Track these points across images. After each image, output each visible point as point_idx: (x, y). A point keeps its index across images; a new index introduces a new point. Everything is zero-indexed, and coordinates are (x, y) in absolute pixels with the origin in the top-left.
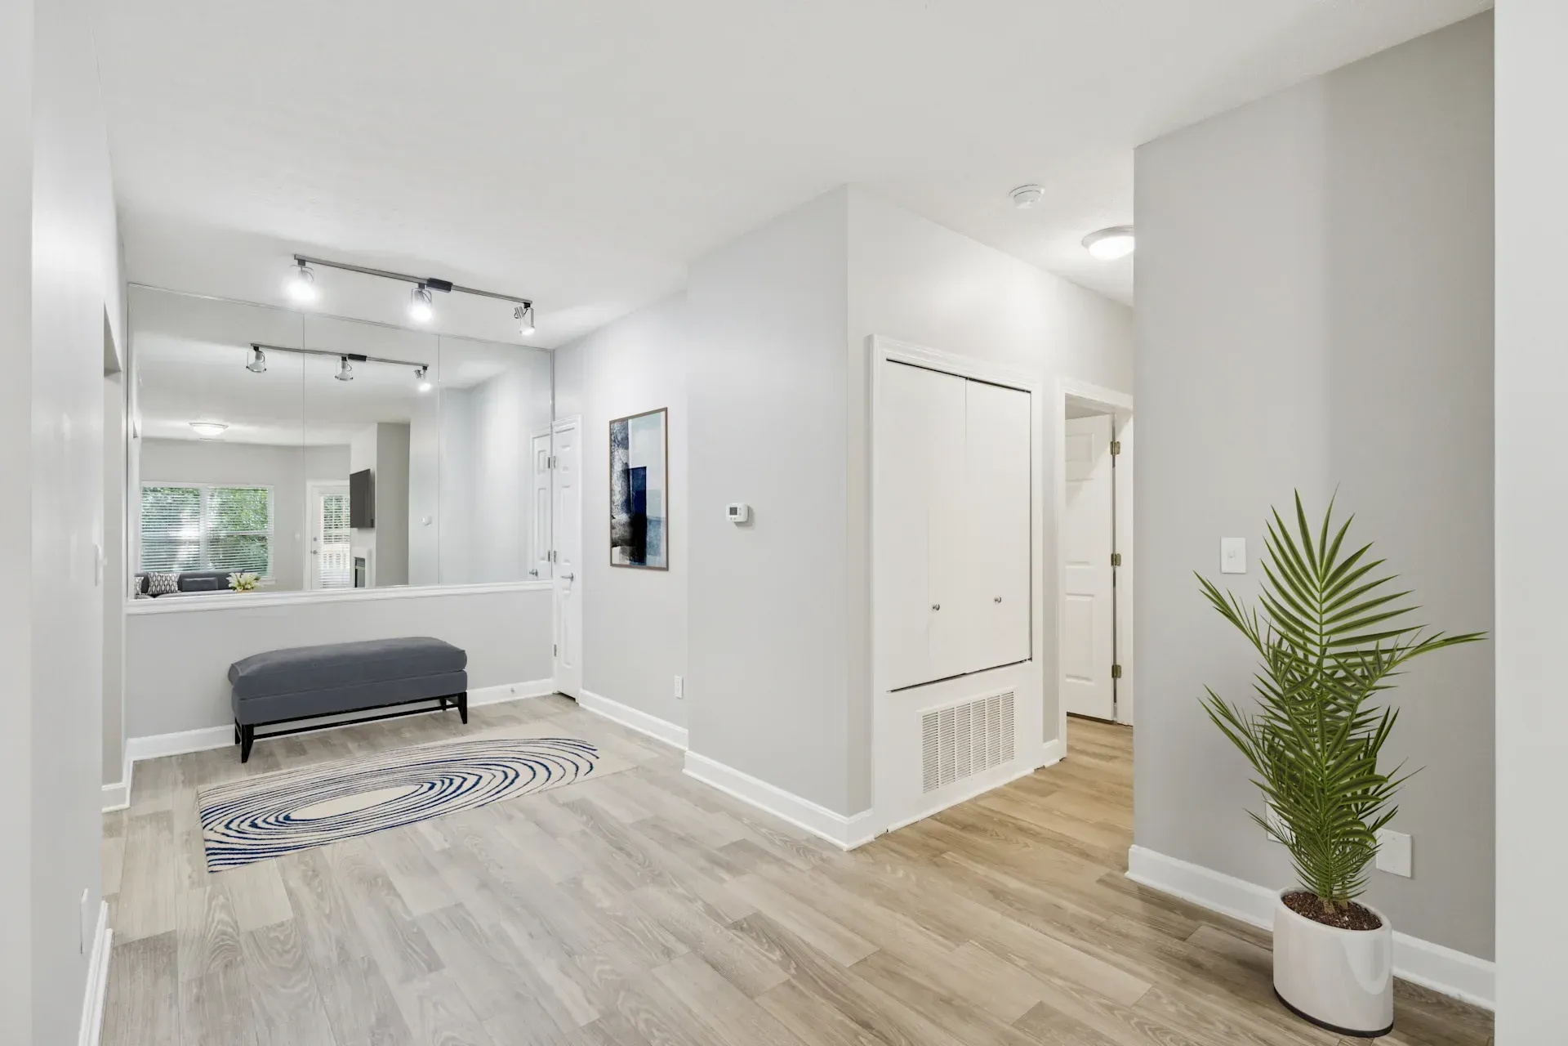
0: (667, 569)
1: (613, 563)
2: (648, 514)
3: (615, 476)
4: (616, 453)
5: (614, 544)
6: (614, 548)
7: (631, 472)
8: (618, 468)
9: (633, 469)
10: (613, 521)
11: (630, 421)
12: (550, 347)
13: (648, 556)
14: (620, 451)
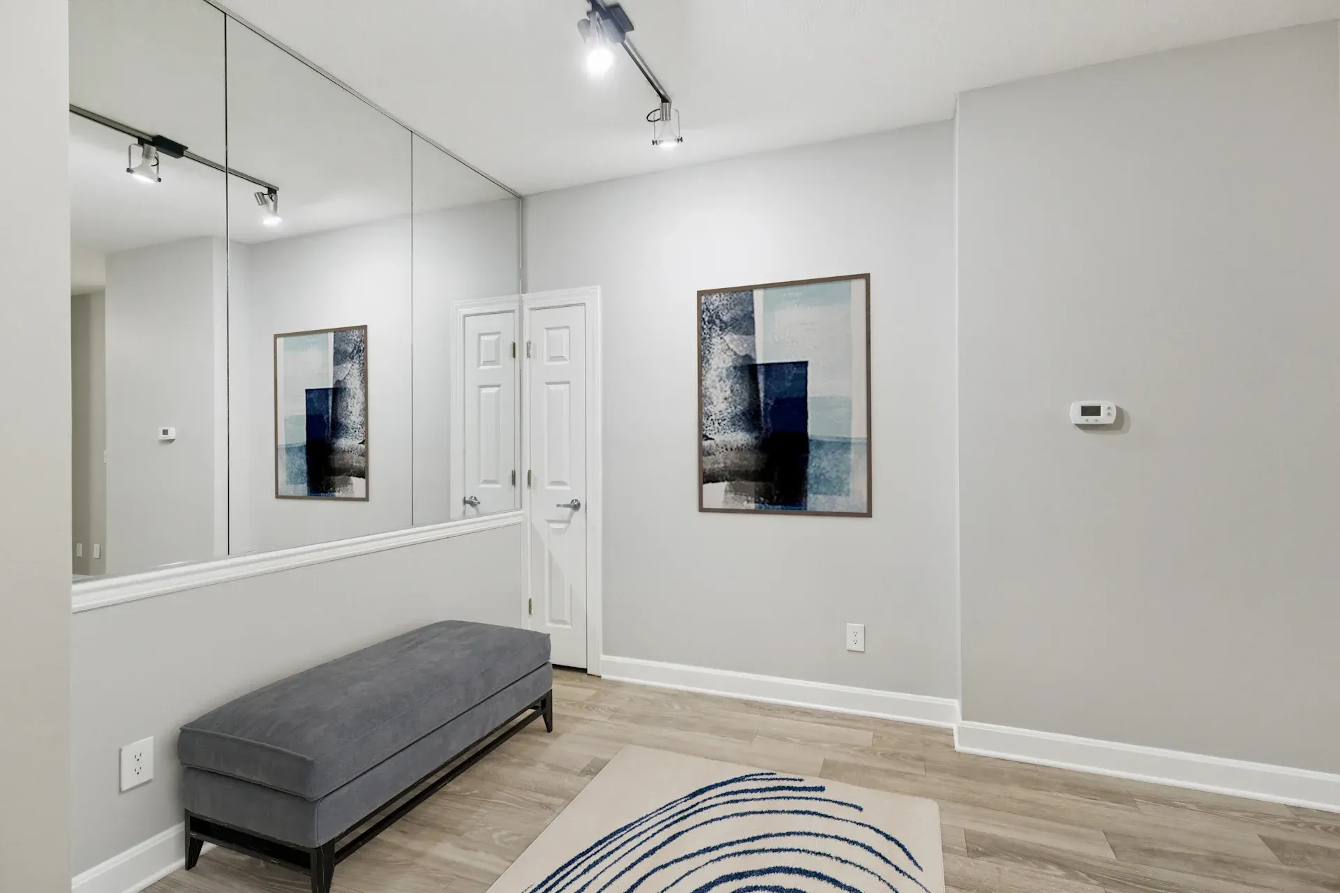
0: (869, 514)
1: (705, 506)
2: (813, 430)
3: (711, 377)
4: (715, 340)
5: (708, 477)
6: (708, 487)
7: (761, 371)
8: (721, 361)
9: (768, 366)
10: (706, 443)
11: (758, 295)
12: (521, 190)
13: (811, 496)
14: (727, 338)
